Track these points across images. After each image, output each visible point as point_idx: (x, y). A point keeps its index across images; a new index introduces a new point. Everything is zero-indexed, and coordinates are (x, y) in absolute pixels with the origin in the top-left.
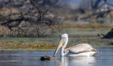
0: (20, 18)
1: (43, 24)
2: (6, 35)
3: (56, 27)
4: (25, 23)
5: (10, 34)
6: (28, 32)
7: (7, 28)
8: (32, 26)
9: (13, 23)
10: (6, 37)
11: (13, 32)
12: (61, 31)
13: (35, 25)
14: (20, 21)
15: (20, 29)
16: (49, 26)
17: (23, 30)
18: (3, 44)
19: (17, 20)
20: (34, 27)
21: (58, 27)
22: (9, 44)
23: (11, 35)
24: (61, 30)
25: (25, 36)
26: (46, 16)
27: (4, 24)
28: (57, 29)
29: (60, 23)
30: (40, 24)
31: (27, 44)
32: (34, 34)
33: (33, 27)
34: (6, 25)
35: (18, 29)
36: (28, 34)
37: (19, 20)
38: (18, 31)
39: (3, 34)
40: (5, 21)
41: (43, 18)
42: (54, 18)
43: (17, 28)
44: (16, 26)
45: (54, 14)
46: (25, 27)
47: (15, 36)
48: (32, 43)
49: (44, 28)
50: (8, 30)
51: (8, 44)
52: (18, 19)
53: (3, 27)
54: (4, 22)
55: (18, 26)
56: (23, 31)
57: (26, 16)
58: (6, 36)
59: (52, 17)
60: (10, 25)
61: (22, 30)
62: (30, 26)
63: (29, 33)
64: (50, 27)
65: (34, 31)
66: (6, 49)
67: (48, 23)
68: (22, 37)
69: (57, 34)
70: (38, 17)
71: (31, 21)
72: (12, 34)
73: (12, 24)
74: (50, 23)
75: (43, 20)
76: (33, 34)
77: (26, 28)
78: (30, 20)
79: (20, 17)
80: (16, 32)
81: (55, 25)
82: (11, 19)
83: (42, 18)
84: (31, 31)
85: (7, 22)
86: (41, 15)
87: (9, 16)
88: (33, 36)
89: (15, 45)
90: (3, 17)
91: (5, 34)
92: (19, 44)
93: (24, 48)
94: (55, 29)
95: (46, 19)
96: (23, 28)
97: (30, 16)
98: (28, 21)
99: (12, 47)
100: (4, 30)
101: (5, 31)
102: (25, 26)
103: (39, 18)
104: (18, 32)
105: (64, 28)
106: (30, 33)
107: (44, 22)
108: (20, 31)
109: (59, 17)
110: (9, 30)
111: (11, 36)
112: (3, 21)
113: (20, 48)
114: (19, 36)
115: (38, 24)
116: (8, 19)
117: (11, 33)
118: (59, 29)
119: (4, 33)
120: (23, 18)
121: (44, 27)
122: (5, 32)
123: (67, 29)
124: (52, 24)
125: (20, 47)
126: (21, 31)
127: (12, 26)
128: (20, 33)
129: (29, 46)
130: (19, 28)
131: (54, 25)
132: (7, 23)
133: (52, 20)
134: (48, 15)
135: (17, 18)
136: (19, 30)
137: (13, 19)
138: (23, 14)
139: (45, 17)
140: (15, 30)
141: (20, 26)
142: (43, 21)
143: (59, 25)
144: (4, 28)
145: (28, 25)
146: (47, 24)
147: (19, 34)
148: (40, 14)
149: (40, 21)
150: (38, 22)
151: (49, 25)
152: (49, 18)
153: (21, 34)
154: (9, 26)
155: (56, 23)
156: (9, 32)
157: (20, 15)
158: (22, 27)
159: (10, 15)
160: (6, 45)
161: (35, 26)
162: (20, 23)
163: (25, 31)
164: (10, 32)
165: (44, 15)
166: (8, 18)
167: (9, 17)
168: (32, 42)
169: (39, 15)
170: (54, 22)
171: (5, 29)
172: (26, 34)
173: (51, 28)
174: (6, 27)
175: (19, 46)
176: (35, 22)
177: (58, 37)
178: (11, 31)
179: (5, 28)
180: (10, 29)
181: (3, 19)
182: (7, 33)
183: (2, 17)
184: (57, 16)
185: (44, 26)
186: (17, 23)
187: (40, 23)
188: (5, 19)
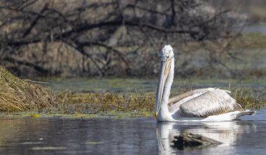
0: (112, 18)
1: (182, 35)
2: (71, 69)
3: (220, 45)
4: (128, 33)
5: (81, 66)
6: (137, 60)
7: (73, 49)
8: (149, 43)
9: (91, 35)
10: (68, 77)
11: (89, 59)
12: (239, 56)
13: (156, 41)
14: (112, 28)
15: (113, 52)
16: (201, 42)
17: (120, 54)
18: (59, 99)
19: (101, 25)
20: (155, 45)
21: (229, 45)
22: (77, 98)
23: (84, 70)
24: (236, 54)
25: (128, 74)
26: (192, 12)
27: (64, 35)
28: (225, 52)
29: (233, 34)
30: (172, 36)
31: (132, 97)
32: (155, 66)
33: (152, 45)
34: (69, 41)
35: (107, 53)
36: (135, 66)
37: (110, 26)
38: (106, 58)
39: (60, 67)
40: (65, 28)
41: (182, 18)
42: (215, 18)
43: (103, 50)
44: (101, 41)
45: (214, 5)
46: (128, 46)
47: (96, 75)
48: (147, 95)
49: (187, 49)
50: (74, 55)
51: (74, 98)
52: (106, 21)
53: (61, 46)
54: (63, 31)
55: (105, 43)
56: (120, 56)
57: (128, 13)
58: (70, 75)
59: (208, 15)
60: (82, 39)
61: (117, 56)
62: (141, 42)
63: (140, 63)
64: (204, 45)
65: (155, 58)
66: (67, 113)
67: (197, 33)
68: (119, 77)
69: (224, 65)
70: (167, 16)
71: (144, 26)
72: (86, 69)
73: (87, 38)
74: (201, 33)
75: (182, 22)
76: (153, 68)
77: (130, 49)
78: (142, 24)
79: (110, 14)
80: (99, 61)
81: (219, 40)
82: (83, 22)
83: (178, 16)
84: (144, 59)
85: (73, 31)
86: (176, 9)
87: (78, 12)
88: (153, 73)
89: (96, 99)
90: (61, 15)
91: (65, 66)
92: (110, 98)
93: (123, 110)
94: (218, 51)
95: (192, 22)
96: (120, 50)
97: (143, 12)
98: (136, 27)
99: (87, 108)
100: (62, 54)
101: (67, 57)
102: (128, 44)
103: (170, 18)
104: (105, 62)
105: (247, 47)
106: (143, 65)
107: (185, 28)
108: (113, 57)
109: (229, 15)
110: (79, 55)
111: (86, 73)
112: (61, 26)
113: (112, 109)
114: (107, 73)
115: (166, 37)
116: (76, 20)
117: (86, 63)
118: (230, 51)
119: (64, 63)
120: (121, 17)
121: (183, 45)
122: (67, 62)
123: (256, 51)
124: (211, 35)
125: (110, 108)
126: (115, 59)
127: (87, 44)
128: (113, 63)
129: (140, 105)
130: (110, 49)
131: (214, 39)
132: (73, 35)
133: (210, 24)
134: (197, 8)
135: (102, 18)
136: (109, 55)
137: (92, 22)
138: (121, 7)
139: (187, 15)
140: (98, 55)
141: (113, 42)
142: (181, 26)
143: (230, 39)
144: (61, 50)
145: (135, 39)
146: (193, 35)
147: (109, 68)
148: (173, 6)
149: (173, 27)
150: (166, 30)
151: (200, 39)
152: (201, 17)
153: (115, 65)
154: (77, 42)
155: (223, 34)
156: (77, 61)
157: (111, 9)
158: (119, 44)
159: (81, 10)
160: (69, 102)
161: (157, 44)
162: (111, 32)
163: (125, 59)
164: (82, 61)
165: (185, 10)
166: (74, 18)
167: (79, 14)
168: (148, 91)
169: (168, 10)
170: (214, 29)
171: (65, 53)
172: (131, 67)
173: (206, 49)
174: (69, 47)
175: (109, 103)
176: (158, 30)
177: (228, 74)
178: (84, 59)
179: (67, 47)
180: (83, 52)
181: (59, 22)
182: (72, 64)
183: (56, 15)
184: (226, 12)
185: (185, 41)
186: (103, 32)
187: (173, 32)
188: (66, 21)
